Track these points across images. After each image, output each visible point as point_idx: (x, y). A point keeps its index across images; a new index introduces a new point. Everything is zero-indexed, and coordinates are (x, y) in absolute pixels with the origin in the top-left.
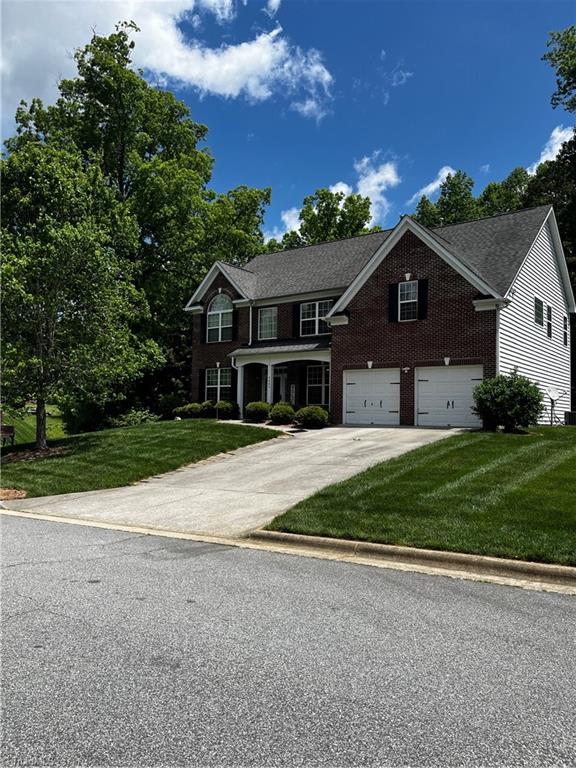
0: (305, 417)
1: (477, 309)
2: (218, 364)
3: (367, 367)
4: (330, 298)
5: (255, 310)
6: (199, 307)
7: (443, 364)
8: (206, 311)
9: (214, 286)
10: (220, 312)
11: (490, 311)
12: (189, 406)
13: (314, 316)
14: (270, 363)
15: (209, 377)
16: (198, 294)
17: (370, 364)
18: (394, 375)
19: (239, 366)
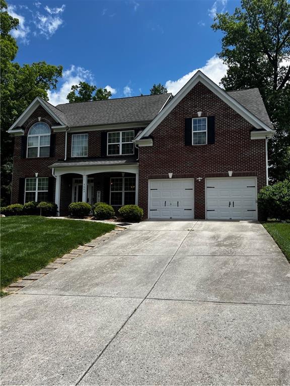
0: (127, 213)
1: (252, 138)
2: (37, 174)
3: (168, 178)
4: (132, 129)
5: (70, 135)
6: (21, 130)
7: (227, 175)
8: (26, 134)
9: (34, 116)
10: (39, 135)
11: (262, 140)
12: (12, 206)
13: (119, 142)
14: (85, 174)
15: (27, 185)
16: (21, 120)
17: (170, 175)
18: (189, 183)
19: (57, 175)
